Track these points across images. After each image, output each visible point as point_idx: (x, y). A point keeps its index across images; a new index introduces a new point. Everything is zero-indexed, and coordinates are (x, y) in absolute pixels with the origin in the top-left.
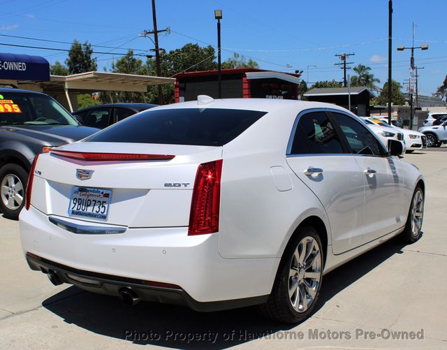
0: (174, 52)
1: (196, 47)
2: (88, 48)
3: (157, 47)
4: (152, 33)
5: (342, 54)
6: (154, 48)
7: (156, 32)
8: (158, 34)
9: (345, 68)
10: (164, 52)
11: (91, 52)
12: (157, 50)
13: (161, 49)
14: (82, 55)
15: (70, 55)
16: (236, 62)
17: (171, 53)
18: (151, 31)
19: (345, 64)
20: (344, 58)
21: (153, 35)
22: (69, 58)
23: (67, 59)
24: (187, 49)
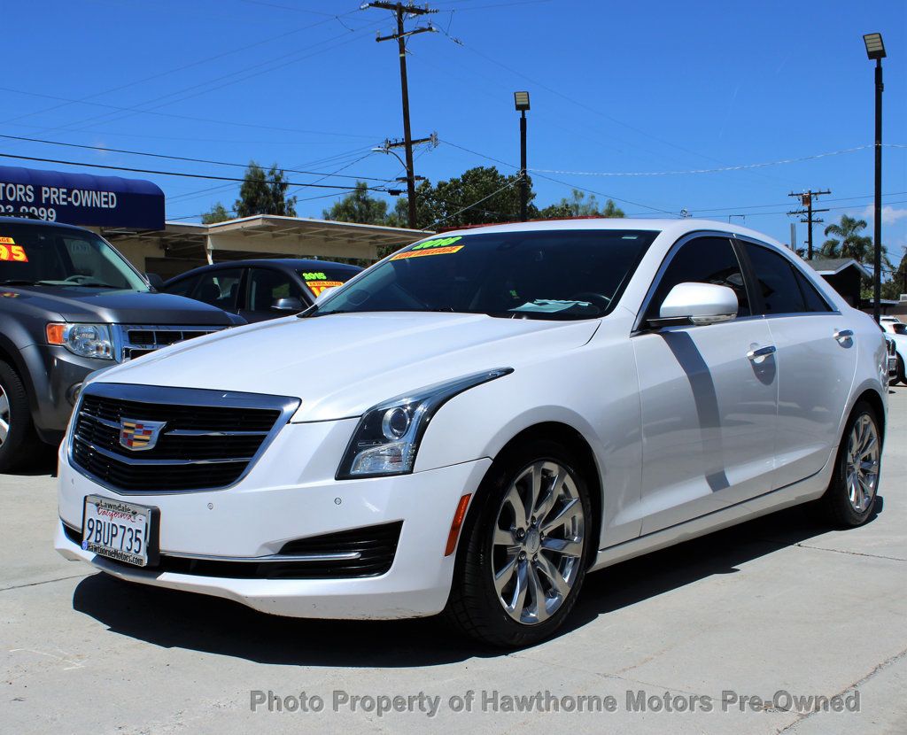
0: (445, 184)
1: (492, 173)
2: (278, 179)
3: (410, 173)
4: (402, 144)
5: (805, 191)
6: (405, 175)
7: (408, 143)
8: (413, 146)
9: (810, 221)
10: (427, 184)
11: (284, 186)
12: (410, 179)
13: (419, 178)
14: (266, 192)
15: (242, 193)
16: (577, 207)
17: (440, 186)
18: (400, 141)
19: (810, 211)
20: (807, 200)
21: (403, 148)
22: (241, 199)
23: (238, 202)
24: (473, 177)
